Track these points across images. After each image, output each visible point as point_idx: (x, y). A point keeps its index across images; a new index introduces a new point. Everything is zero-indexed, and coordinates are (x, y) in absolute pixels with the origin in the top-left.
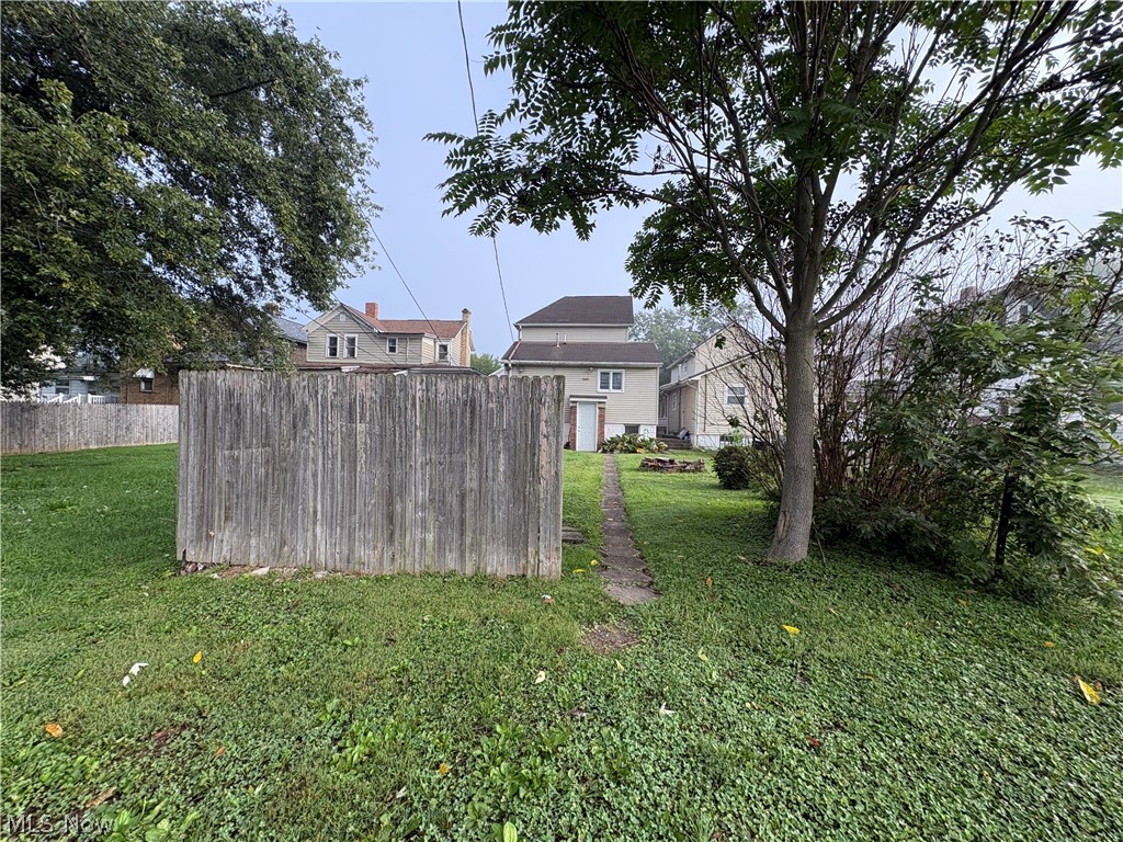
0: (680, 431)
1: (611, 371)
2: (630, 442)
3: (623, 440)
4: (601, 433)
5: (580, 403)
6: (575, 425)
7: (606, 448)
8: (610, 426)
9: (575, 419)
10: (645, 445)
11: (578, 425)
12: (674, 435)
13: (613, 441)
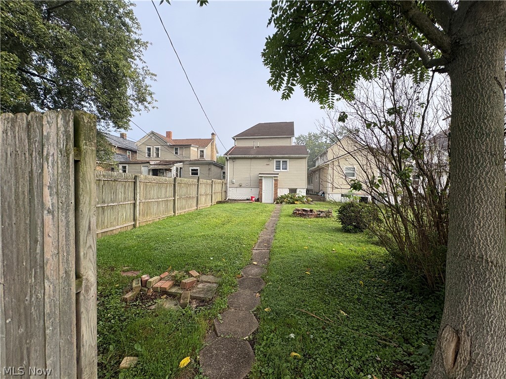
0: (319, 192)
1: (281, 160)
2: (291, 198)
3: (288, 197)
4: (276, 193)
5: (265, 177)
6: (262, 189)
7: (278, 201)
8: (281, 189)
9: (262, 186)
10: (300, 199)
11: (263, 189)
12: (316, 194)
13: (282, 197)
